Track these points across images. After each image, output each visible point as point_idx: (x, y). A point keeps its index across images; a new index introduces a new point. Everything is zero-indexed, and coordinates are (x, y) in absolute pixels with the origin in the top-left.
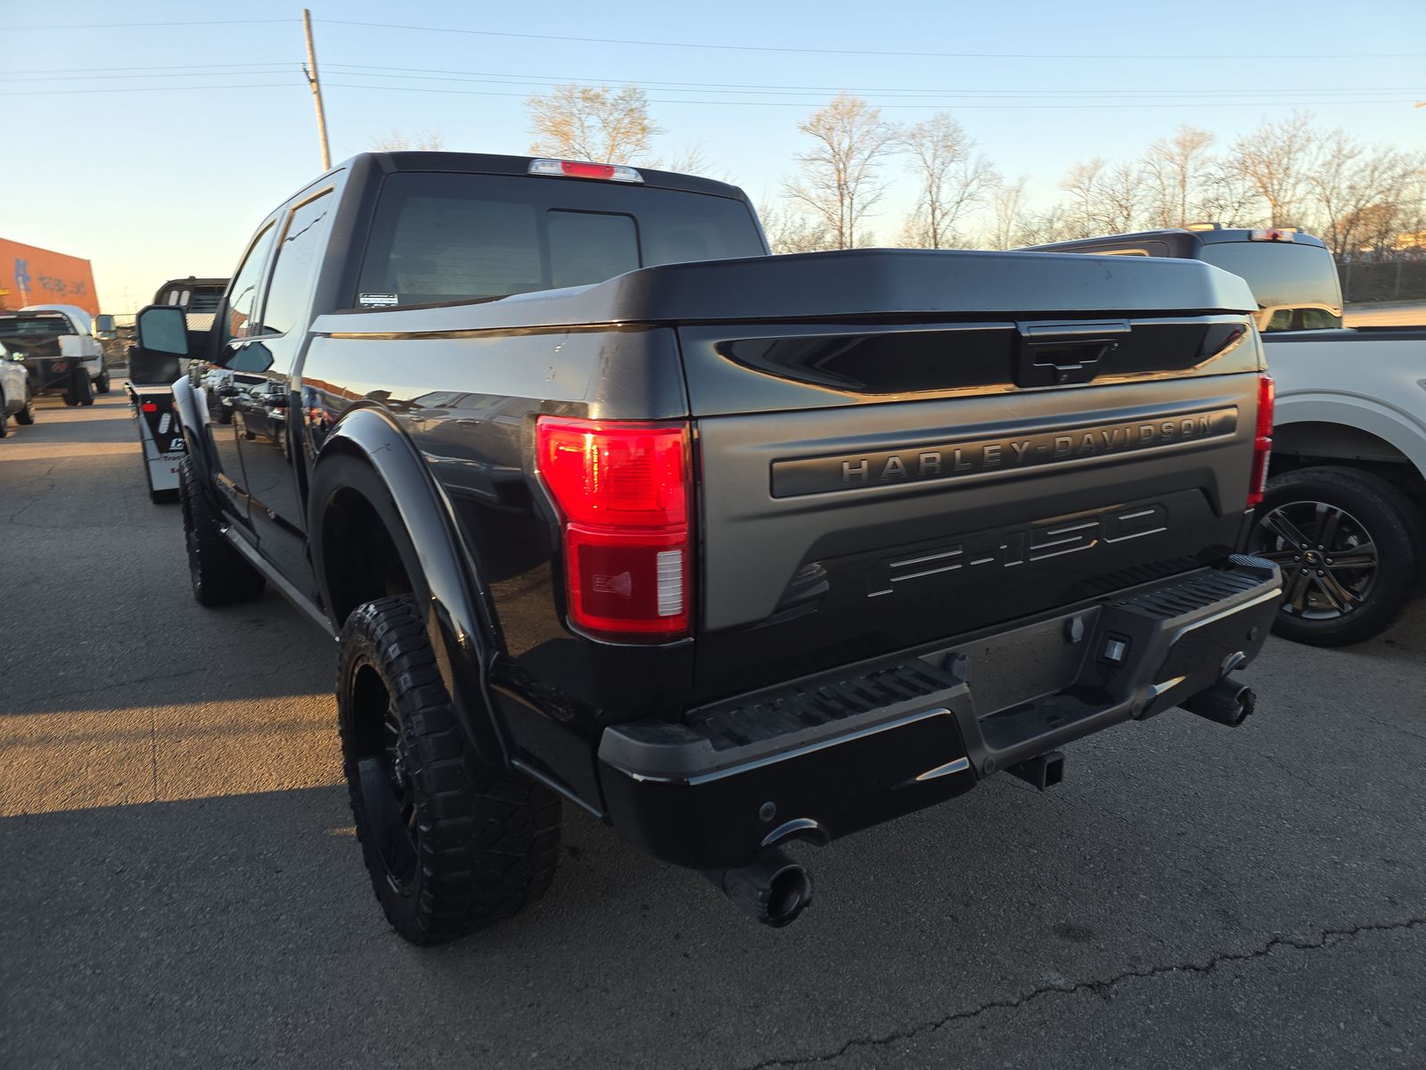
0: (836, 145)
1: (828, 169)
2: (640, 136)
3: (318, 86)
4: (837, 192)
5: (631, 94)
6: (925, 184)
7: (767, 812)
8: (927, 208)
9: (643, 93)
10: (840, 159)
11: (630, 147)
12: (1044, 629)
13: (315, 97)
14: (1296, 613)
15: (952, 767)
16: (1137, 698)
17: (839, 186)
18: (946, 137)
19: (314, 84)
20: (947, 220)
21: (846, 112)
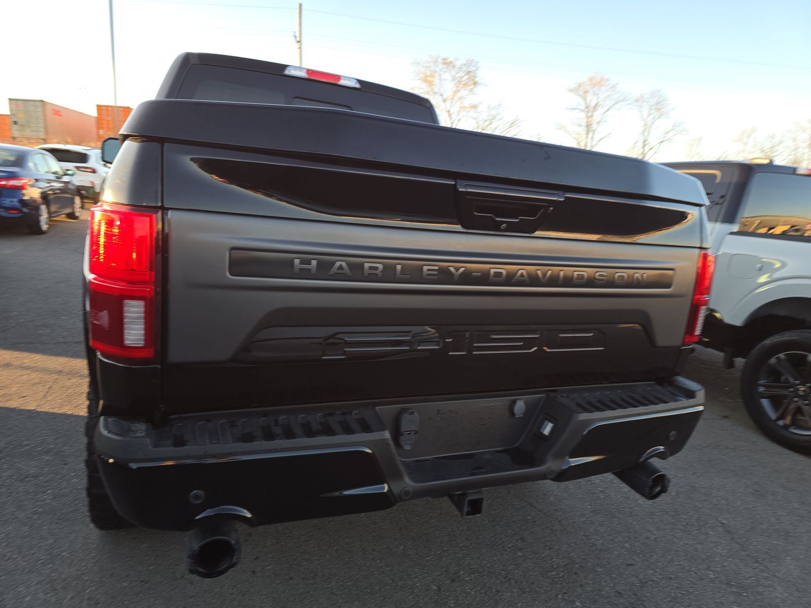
0: (588, 101)
1: (583, 115)
2: (472, 87)
3: (301, 45)
4: (586, 129)
5: (470, 63)
6: (642, 129)
7: (197, 497)
8: (640, 144)
9: (477, 63)
10: (590, 110)
11: (467, 92)
12: (494, 404)
13: (298, 50)
14: (786, 427)
15: (372, 490)
16: (552, 465)
17: (587, 126)
18: (657, 103)
19: (299, 43)
20: (652, 151)
21: (597, 83)
